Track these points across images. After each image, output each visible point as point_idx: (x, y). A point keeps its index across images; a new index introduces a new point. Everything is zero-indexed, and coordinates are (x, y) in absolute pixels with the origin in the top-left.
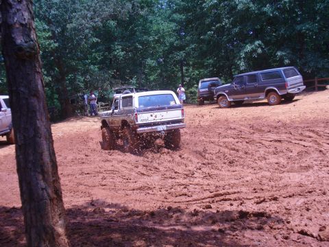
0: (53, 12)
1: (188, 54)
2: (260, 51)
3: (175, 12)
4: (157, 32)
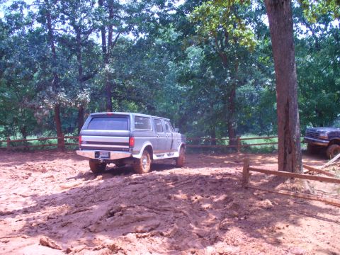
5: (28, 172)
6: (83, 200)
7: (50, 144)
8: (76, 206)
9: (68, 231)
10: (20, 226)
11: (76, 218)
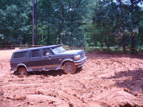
5: (112, 62)
6: (138, 75)
7: (120, 51)
8: (136, 77)
9: (135, 87)
10: (114, 83)
11: (137, 82)
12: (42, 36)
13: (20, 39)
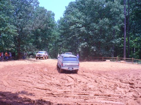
0: (19, 23)
1: (63, 44)
2: (86, 46)
3: (60, 29)
4: (54, 35)
12: (135, 49)
13: (112, 52)
